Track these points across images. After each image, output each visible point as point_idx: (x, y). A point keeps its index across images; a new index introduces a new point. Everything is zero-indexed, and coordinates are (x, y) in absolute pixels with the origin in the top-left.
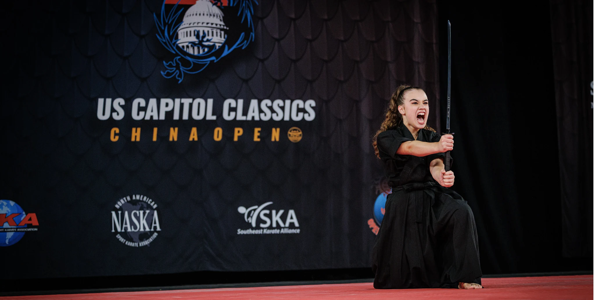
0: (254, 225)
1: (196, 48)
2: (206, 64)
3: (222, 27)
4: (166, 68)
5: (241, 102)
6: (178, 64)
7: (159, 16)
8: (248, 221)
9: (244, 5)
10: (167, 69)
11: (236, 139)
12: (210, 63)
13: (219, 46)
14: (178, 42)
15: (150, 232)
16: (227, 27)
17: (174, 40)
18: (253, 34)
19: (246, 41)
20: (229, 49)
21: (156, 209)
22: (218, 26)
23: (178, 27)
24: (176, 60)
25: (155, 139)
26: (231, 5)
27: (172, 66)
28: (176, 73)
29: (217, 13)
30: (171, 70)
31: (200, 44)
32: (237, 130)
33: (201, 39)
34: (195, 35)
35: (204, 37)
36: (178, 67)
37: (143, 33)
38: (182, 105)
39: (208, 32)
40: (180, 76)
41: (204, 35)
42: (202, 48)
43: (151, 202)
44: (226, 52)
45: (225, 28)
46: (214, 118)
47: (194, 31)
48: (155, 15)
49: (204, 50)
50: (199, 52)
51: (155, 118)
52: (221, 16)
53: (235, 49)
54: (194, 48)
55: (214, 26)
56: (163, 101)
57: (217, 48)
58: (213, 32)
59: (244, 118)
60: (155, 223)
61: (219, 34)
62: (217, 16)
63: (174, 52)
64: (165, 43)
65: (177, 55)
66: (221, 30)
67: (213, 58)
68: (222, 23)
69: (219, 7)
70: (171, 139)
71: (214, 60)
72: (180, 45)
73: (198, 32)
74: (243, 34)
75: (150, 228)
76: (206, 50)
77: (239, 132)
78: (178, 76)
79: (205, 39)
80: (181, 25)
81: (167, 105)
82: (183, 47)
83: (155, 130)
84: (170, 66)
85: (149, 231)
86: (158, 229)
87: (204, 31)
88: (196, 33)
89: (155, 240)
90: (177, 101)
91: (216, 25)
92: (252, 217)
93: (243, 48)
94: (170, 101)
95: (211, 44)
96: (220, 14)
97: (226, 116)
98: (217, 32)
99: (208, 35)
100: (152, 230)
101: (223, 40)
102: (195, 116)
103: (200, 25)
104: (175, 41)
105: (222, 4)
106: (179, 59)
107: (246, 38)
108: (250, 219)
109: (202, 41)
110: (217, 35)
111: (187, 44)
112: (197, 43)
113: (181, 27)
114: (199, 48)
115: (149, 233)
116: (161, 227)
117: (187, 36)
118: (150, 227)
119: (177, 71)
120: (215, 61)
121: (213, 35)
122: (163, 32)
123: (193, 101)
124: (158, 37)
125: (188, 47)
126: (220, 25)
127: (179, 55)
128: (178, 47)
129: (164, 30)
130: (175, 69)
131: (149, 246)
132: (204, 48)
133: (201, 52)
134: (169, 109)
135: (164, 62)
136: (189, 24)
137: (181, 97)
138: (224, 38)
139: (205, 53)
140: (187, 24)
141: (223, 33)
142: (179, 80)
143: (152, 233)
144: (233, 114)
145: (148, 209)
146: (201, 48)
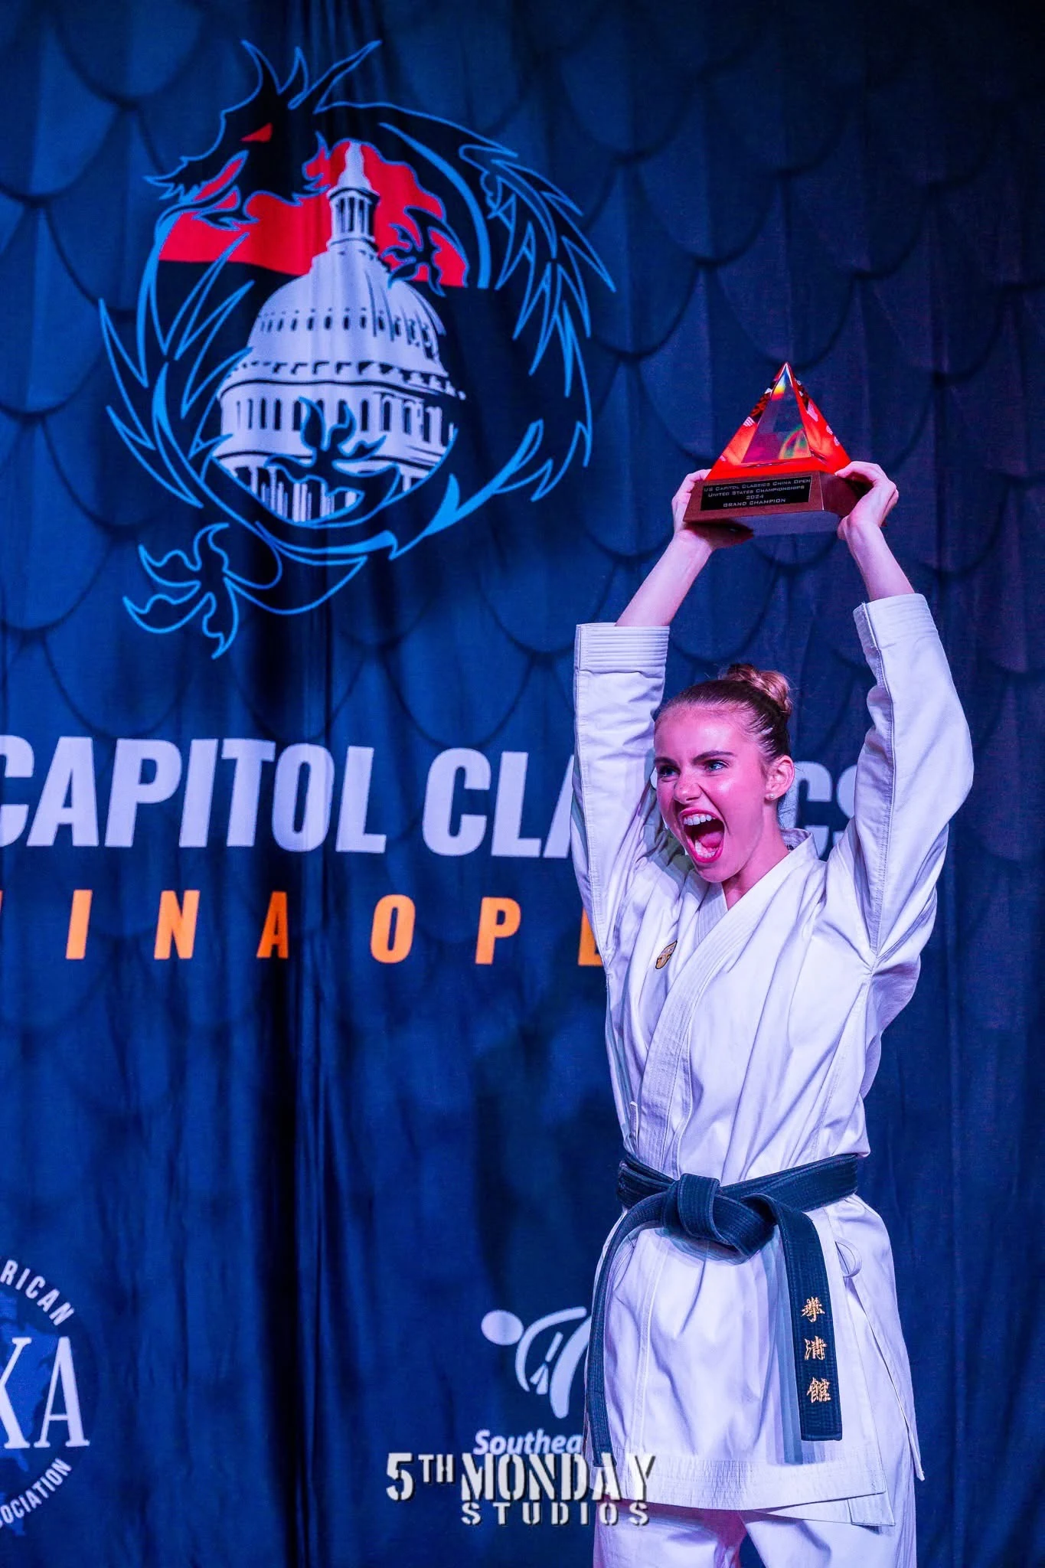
0: (560, 1408)
1: (300, 489)
2: (352, 566)
3: (434, 384)
4: (149, 579)
5: (515, 764)
6: (211, 561)
7: (124, 318)
8: (533, 1387)
9: (545, 285)
10: (155, 588)
11: (484, 955)
12: (367, 565)
13: (414, 480)
14: (216, 452)
15: (29, 1453)
16: (458, 388)
17: (197, 439)
18: (585, 430)
19: (549, 464)
20: (464, 497)
21: (64, 1329)
22: (416, 381)
23: (223, 374)
24: (204, 540)
25: (76, 948)
26: (483, 283)
27: (184, 575)
28: (202, 603)
29: (411, 316)
30: (180, 593)
31: (324, 468)
32: (490, 907)
33: (325, 444)
34: (296, 426)
35: (340, 435)
36: (211, 578)
37: (38, 399)
38: (225, 771)
39: (365, 406)
40: (221, 622)
41: (345, 426)
42: (331, 488)
43: (42, 1292)
44: (450, 512)
45: (450, 390)
46: (377, 844)
47: (297, 406)
48: (103, 312)
49: (340, 501)
50: (315, 511)
51: (85, 836)
52: (431, 333)
53: (495, 500)
54: (289, 490)
55: (394, 378)
56: (130, 753)
57: (407, 487)
58: (387, 409)
59: (530, 848)
60: (60, 1406)
61: (416, 422)
62: (411, 333)
63: (194, 501)
64: (153, 457)
65: (211, 514)
66: (429, 400)
67: (388, 539)
68: (436, 367)
69: (419, 286)
70: (162, 952)
71: (389, 549)
72: (230, 466)
73: (317, 410)
74: (536, 428)
75: (32, 1436)
76: (352, 498)
77: (501, 918)
78: (212, 627)
79: (348, 447)
80: (239, 365)
81: (148, 772)
82: (244, 473)
83: (82, 900)
84: (174, 571)
85: (23, 1450)
86: (77, 1439)
87: (342, 404)
88: (305, 413)
89: (54, 1499)
90: (203, 751)
91: (406, 374)
92: (552, 1366)
93: (536, 497)
94: (163, 752)
95: (380, 466)
96: (425, 319)
97: (438, 838)
98: (407, 411)
99: (365, 427)
100: (43, 1443)
101: (435, 451)
102: (285, 836)
103: (326, 373)
104: (203, 445)
105: (435, 273)
106: (220, 538)
107: (552, 447)
108: (540, 1376)
109: (335, 453)
110: (407, 429)
111: (261, 461)
112: (307, 463)
113: (237, 375)
114: (314, 489)
115: (23, 1465)
116: (87, 1431)
117: (263, 425)
118: (31, 1429)
119: (210, 595)
120: (393, 556)
121: (386, 426)
122: (143, 399)
123: (279, 752)
124: (117, 423)
125: (264, 476)
126: (426, 377)
127: (222, 517)
128: (216, 476)
129: (150, 391)
130: (197, 584)
131: (20, 1532)
132: (338, 490)
133: (327, 509)
134: (160, 791)
135: (143, 552)
136: (273, 365)
137: (219, 732)
138: (444, 441)
139: (342, 512)
140: (267, 364)
141: (436, 414)
142: (215, 643)
143: (39, 1462)
144: (473, 826)
145: (22, 1334)
146: (324, 487)
